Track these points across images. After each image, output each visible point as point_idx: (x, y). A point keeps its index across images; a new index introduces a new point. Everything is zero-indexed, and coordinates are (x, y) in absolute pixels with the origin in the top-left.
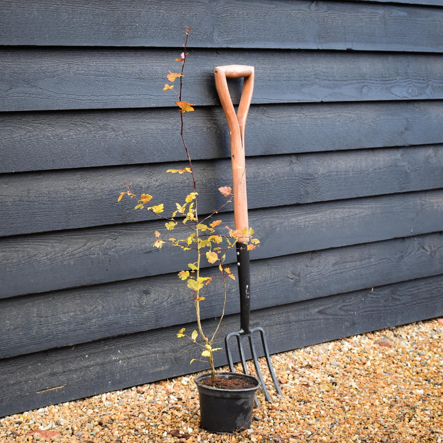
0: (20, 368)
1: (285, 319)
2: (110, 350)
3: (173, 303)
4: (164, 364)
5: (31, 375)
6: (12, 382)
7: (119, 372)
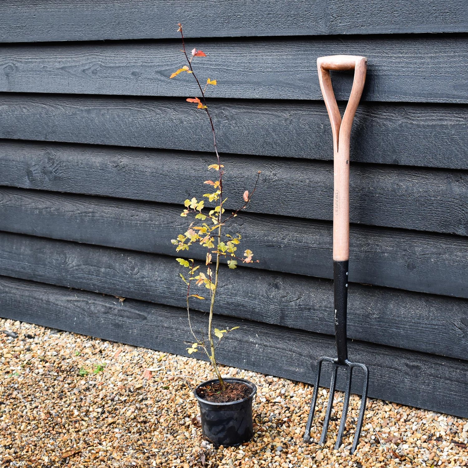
0: (173, 316)
1: (459, 376)
2: (249, 331)
3: (302, 307)
4: (299, 366)
5: (181, 326)
6: (166, 325)
7: (255, 355)
